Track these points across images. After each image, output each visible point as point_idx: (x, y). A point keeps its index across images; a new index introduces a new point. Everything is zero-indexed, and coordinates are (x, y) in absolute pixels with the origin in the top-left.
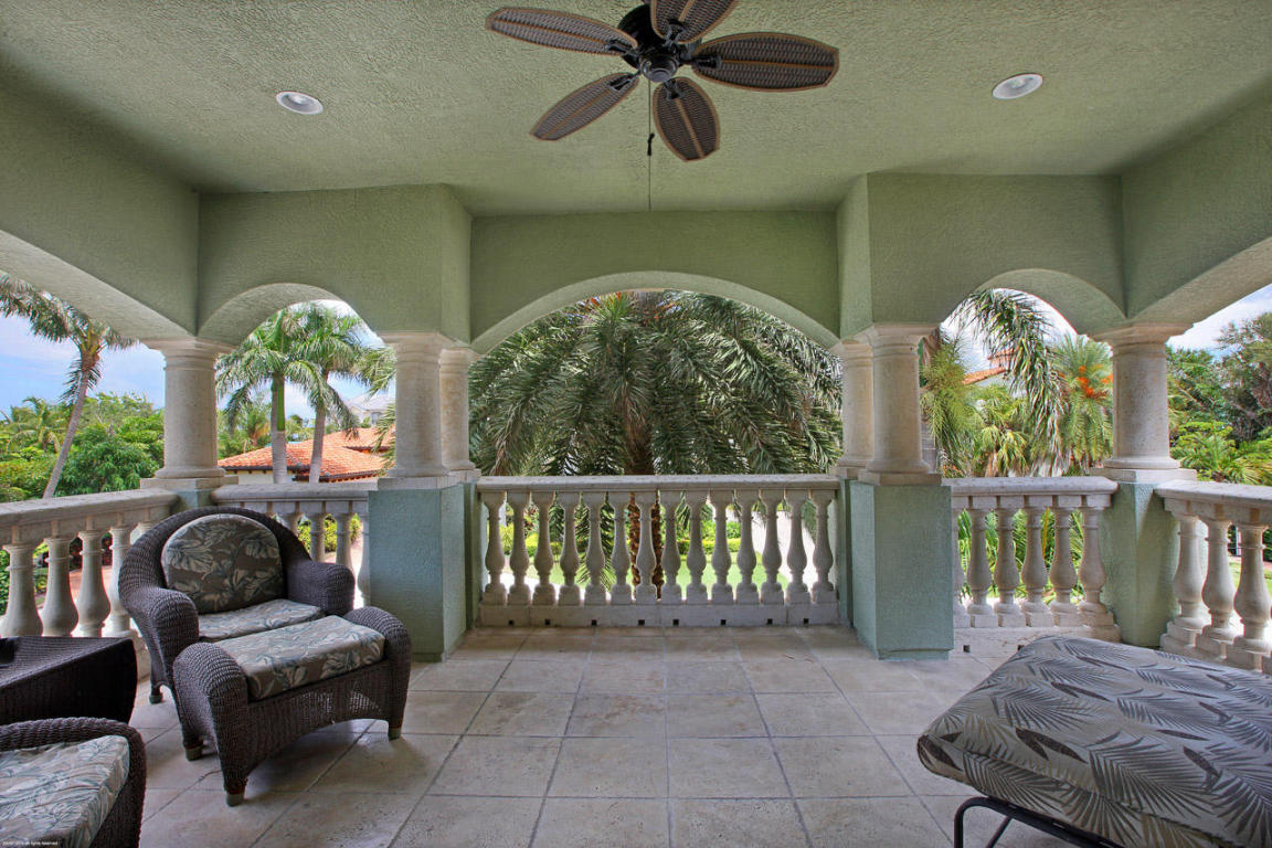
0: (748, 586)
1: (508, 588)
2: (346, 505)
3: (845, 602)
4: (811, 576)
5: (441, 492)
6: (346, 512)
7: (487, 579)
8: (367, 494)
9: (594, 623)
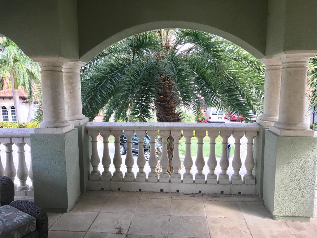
0: (212, 174)
1: (101, 172)
2: (21, 139)
3: (259, 185)
4: (243, 171)
5: (64, 135)
6: (21, 142)
7: (91, 169)
8: (29, 135)
9: (140, 190)
